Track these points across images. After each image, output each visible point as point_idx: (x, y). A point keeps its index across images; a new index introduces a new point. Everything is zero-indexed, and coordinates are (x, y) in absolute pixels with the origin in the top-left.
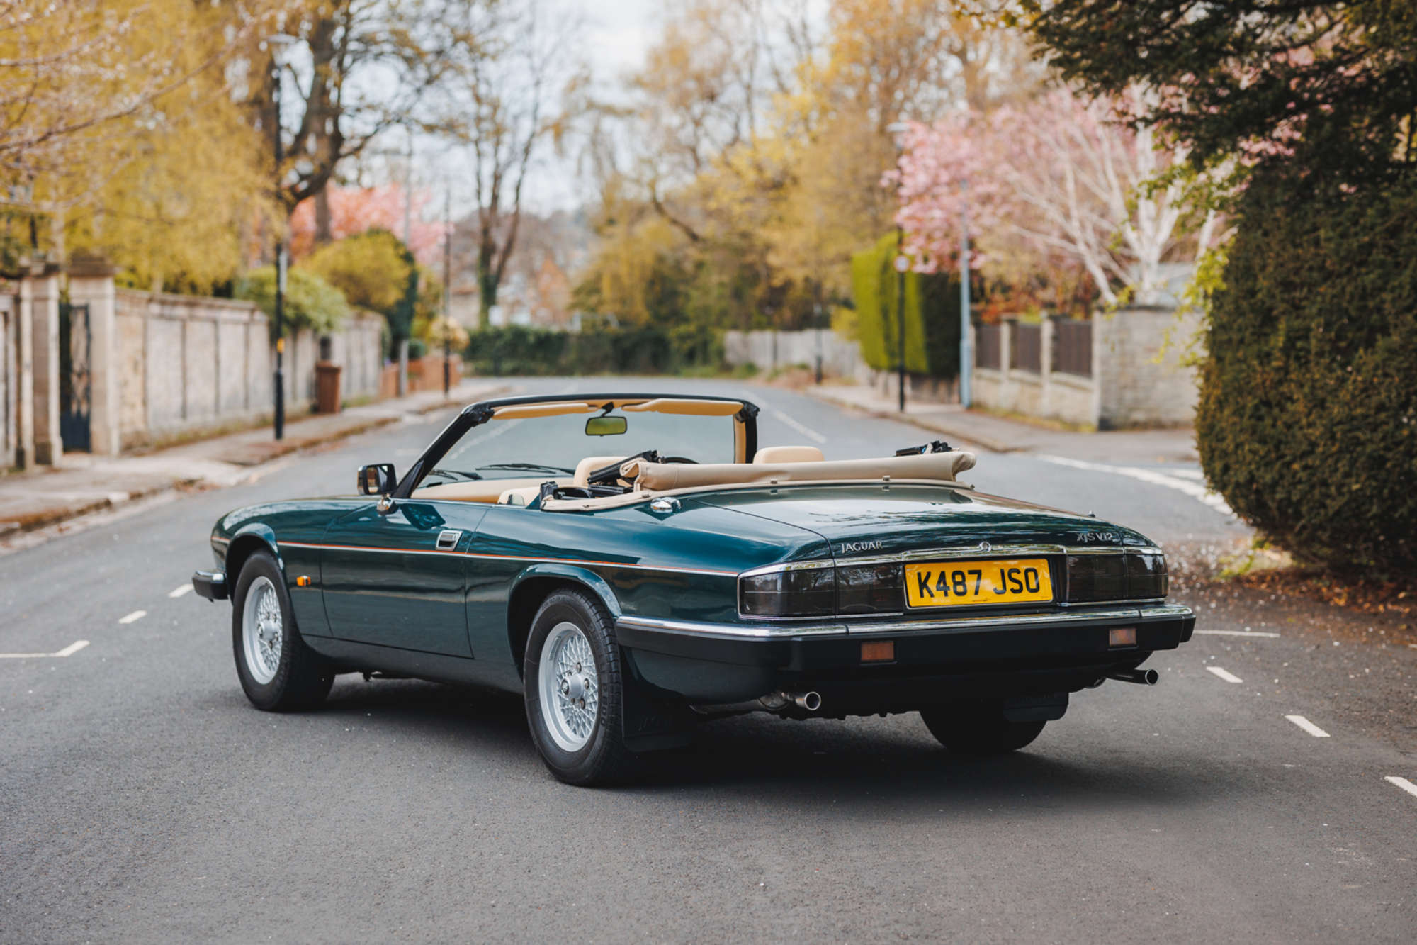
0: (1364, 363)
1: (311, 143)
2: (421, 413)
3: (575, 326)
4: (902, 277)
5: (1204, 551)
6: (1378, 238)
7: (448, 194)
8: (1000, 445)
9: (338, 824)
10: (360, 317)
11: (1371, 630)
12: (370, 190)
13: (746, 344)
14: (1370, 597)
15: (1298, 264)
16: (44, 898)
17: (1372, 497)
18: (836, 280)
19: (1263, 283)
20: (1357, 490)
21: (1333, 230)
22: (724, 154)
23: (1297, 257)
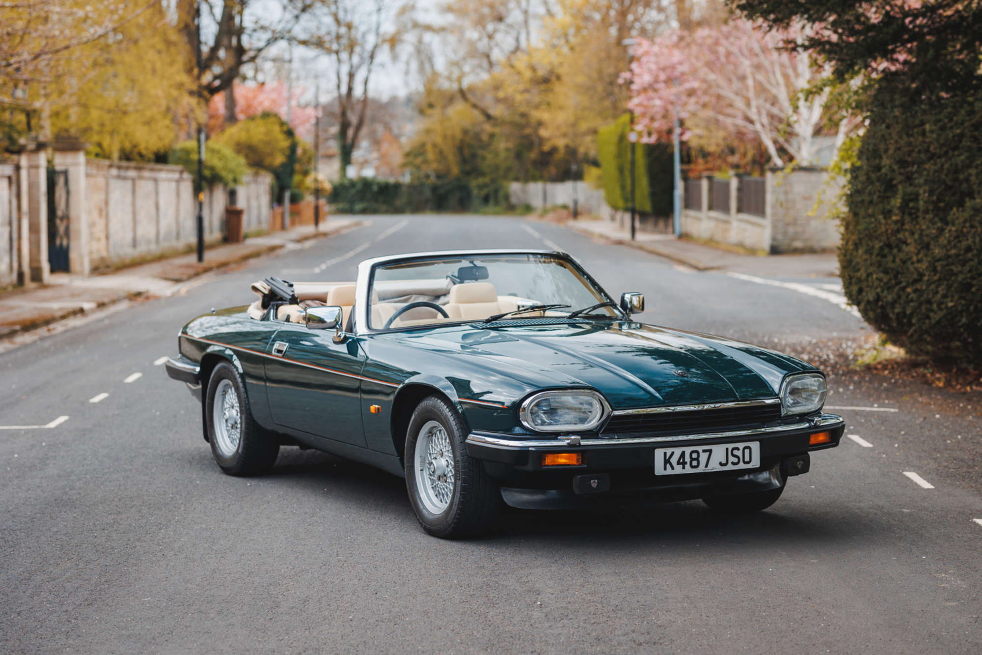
0: (957, 218)
1: (222, 53)
2: (299, 241)
3: (406, 179)
4: (633, 146)
5: (844, 346)
6: (966, 131)
7: (318, 88)
8: (701, 265)
9: (242, 557)
10: (256, 174)
11: (961, 405)
12: (263, 84)
13: (524, 192)
14: (961, 381)
15: (911, 148)
16: (38, 614)
17: (962, 312)
18: (587, 146)
19: (886, 161)
20: (952, 307)
21: (935, 124)
22: (509, 59)
23: (910, 144)
